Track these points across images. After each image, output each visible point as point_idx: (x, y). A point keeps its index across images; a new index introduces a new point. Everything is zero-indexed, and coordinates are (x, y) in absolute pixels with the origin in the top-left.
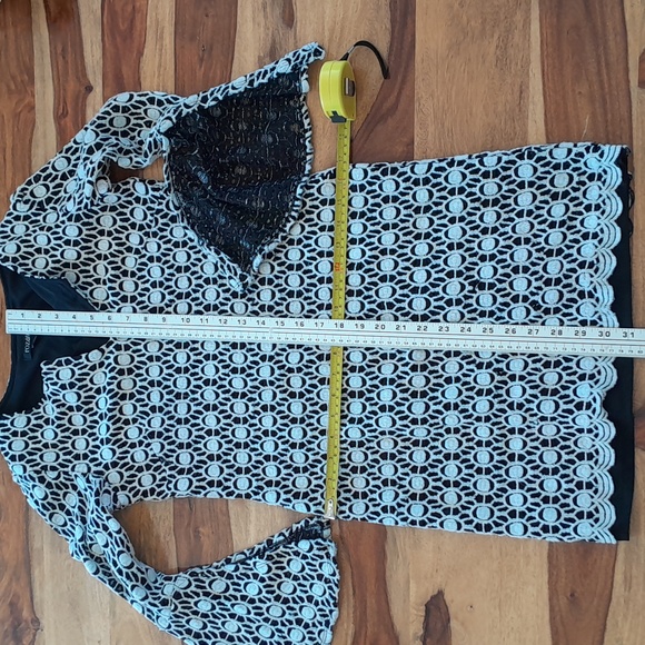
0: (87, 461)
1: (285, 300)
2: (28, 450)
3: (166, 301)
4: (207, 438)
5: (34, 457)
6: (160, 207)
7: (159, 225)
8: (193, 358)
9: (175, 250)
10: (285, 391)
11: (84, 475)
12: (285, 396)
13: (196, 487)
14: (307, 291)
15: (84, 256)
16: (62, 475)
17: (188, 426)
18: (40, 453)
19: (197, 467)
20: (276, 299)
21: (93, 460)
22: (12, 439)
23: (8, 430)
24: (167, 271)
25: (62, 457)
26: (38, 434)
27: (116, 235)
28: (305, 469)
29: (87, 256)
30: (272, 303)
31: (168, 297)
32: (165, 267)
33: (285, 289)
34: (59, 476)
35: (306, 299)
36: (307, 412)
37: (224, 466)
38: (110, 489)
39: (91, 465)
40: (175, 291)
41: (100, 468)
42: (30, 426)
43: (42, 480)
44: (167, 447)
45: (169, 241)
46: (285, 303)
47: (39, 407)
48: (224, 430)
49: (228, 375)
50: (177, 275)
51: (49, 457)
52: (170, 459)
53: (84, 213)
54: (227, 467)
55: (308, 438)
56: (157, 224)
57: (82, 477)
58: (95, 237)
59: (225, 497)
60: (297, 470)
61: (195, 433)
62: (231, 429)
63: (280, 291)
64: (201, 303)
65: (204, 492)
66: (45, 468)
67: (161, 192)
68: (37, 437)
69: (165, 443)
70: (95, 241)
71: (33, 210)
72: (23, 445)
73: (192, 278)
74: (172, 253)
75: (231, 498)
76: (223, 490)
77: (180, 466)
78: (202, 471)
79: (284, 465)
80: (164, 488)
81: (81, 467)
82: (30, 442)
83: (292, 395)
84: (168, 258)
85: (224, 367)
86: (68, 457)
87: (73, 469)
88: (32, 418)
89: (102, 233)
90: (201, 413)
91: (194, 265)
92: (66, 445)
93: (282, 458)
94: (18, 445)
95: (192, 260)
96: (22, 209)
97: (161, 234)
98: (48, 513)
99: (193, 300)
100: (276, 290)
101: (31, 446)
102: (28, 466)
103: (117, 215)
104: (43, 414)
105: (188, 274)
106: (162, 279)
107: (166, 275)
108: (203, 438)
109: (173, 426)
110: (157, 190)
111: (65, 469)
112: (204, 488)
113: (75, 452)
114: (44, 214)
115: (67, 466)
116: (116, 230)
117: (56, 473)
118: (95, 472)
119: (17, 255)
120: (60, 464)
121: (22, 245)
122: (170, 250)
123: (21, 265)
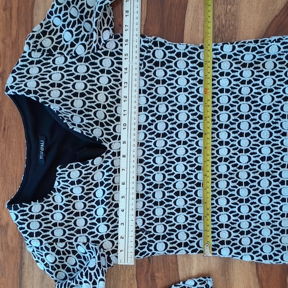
0: (86, 234)
1: (237, 121)
2: (42, 228)
3: (149, 121)
4: (177, 214)
5: (47, 233)
6: (149, 54)
7: (146, 68)
8: (168, 160)
9: (157, 86)
10: (235, 181)
11: (84, 244)
12: (235, 184)
13: (170, 248)
14: (254, 115)
15: (89, 87)
16: (68, 245)
17: (163, 206)
18: (51, 230)
19: (170, 234)
20: (231, 120)
21: (90, 233)
22: (30, 221)
23: (27, 214)
24: (151, 100)
25: (68, 232)
26: (49, 217)
27: (113, 73)
28: (248, 232)
29: (91, 87)
30: (228, 123)
31: (151, 118)
32: (149, 97)
33: (238, 113)
34: (66, 246)
35: (252, 120)
36: (251, 195)
37: (189, 232)
38: (104, 253)
39: (90, 237)
40: (156, 114)
41: (97, 239)
42: (44, 211)
43: (53, 249)
44: (147, 221)
45: (153, 79)
46: (237, 123)
47: (49, 197)
48: (189, 208)
49: (194, 171)
50: (158, 103)
51: (58, 233)
52: (149, 230)
53: (91, 56)
54: (191, 233)
55: (252, 212)
56: (144, 67)
57: (83, 246)
58: (98, 74)
59: (190, 253)
60: (242, 233)
61: (168, 211)
62: (194, 207)
63: (234, 115)
64: (175, 123)
65: (175, 251)
66: (56, 241)
67: (150, 44)
68: (48, 219)
69: (145, 219)
70: (97, 76)
71: (44, 56)
72: (38, 225)
73: (169, 105)
74: (154, 88)
75: (194, 253)
76: (189, 249)
77: (156, 234)
78: (173, 236)
79: (234, 230)
80: (145, 249)
81: (82, 239)
82: (43, 222)
83: (240, 184)
84: (151, 91)
85: (191, 166)
86: (72, 232)
87: (76, 241)
88: (45, 205)
89: (102, 71)
90: (173, 197)
91: (171, 97)
92: (70, 224)
93: (233, 226)
94: (35, 225)
95: (169, 93)
96: (36, 55)
97: (147, 74)
98: (54, 272)
99: (169, 120)
100: (231, 114)
101: (44, 225)
102: (43, 240)
103: (115, 59)
104: (52, 202)
105: (166, 103)
106: (146, 105)
107: (149, 103)
108: (174, 214)
109: (151, 207)
110: (147, 42)
111: (71, 241)
112: (175, 248)
113: (77, 228)
114: (53, 58)
115: (72, 239)
116: (113, 70)
117: (64, 244)
118: (92, 242)
119: (37, 89)
120: (67, 237)
121: (40, 82)
122: (153, 85)
123: (40, 95)
